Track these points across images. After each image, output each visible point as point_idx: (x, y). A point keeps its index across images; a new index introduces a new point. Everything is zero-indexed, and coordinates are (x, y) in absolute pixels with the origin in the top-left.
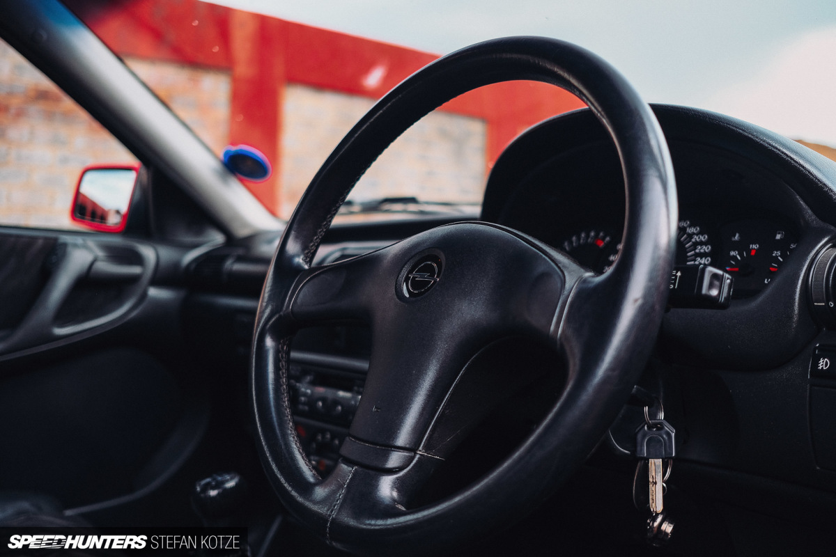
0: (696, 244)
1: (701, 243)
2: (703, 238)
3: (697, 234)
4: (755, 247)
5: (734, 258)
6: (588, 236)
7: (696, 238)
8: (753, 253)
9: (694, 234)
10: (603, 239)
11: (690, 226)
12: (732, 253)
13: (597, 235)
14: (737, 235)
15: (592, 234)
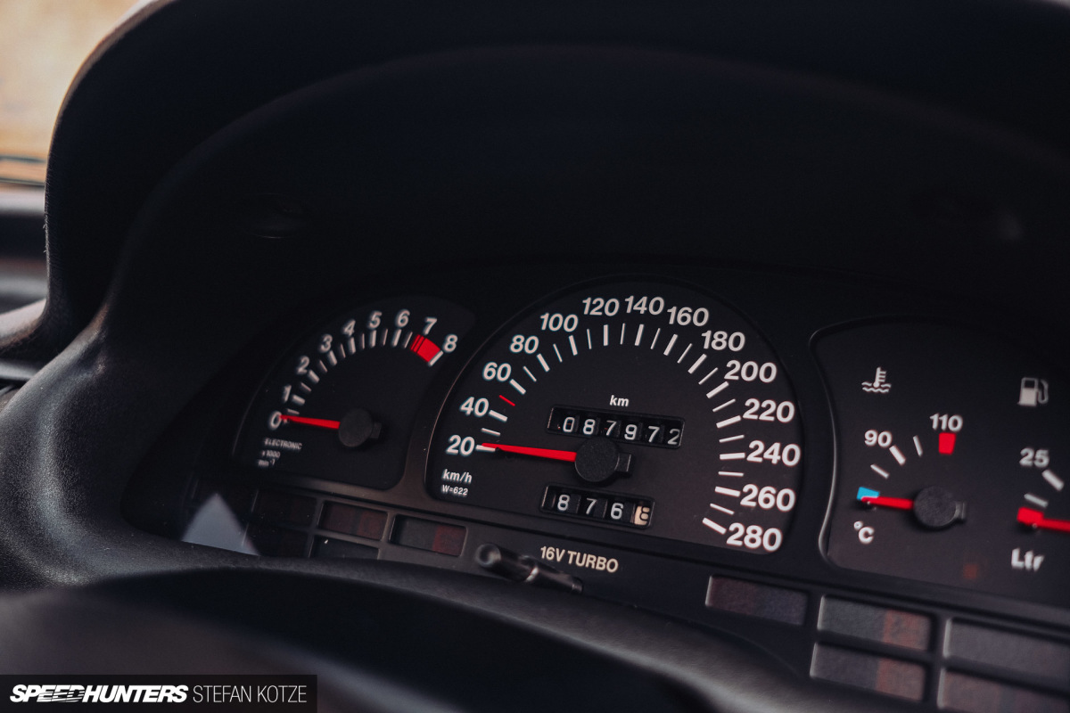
0: (741, 390)
1: (759, 390)
2: (765, 372)
3: (742, 357)
4: (952, 423)
5: (882, 456)
6: (388, 323)
7: (737, 370)
8: (946, 447)
9: (728, 355)
10: (437, 338)
11: (712, 326)
12: (872, 438)
13: (416, 325)
14: (880, 374)
15: (403, 318)
